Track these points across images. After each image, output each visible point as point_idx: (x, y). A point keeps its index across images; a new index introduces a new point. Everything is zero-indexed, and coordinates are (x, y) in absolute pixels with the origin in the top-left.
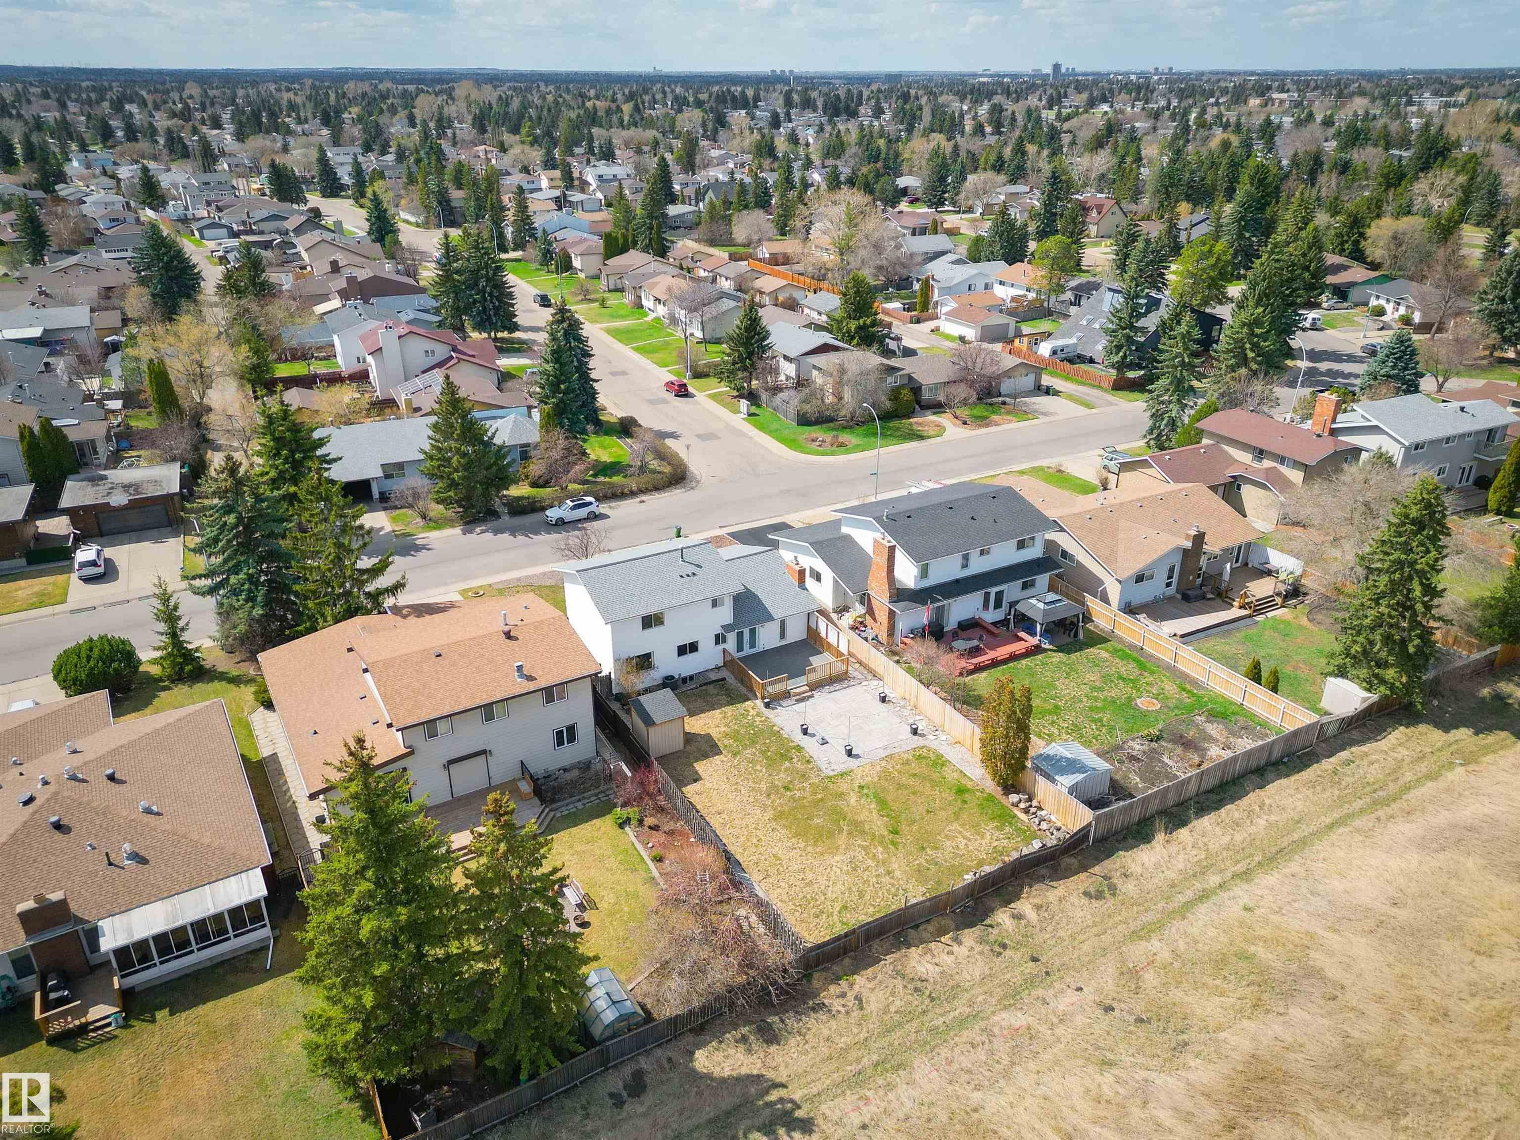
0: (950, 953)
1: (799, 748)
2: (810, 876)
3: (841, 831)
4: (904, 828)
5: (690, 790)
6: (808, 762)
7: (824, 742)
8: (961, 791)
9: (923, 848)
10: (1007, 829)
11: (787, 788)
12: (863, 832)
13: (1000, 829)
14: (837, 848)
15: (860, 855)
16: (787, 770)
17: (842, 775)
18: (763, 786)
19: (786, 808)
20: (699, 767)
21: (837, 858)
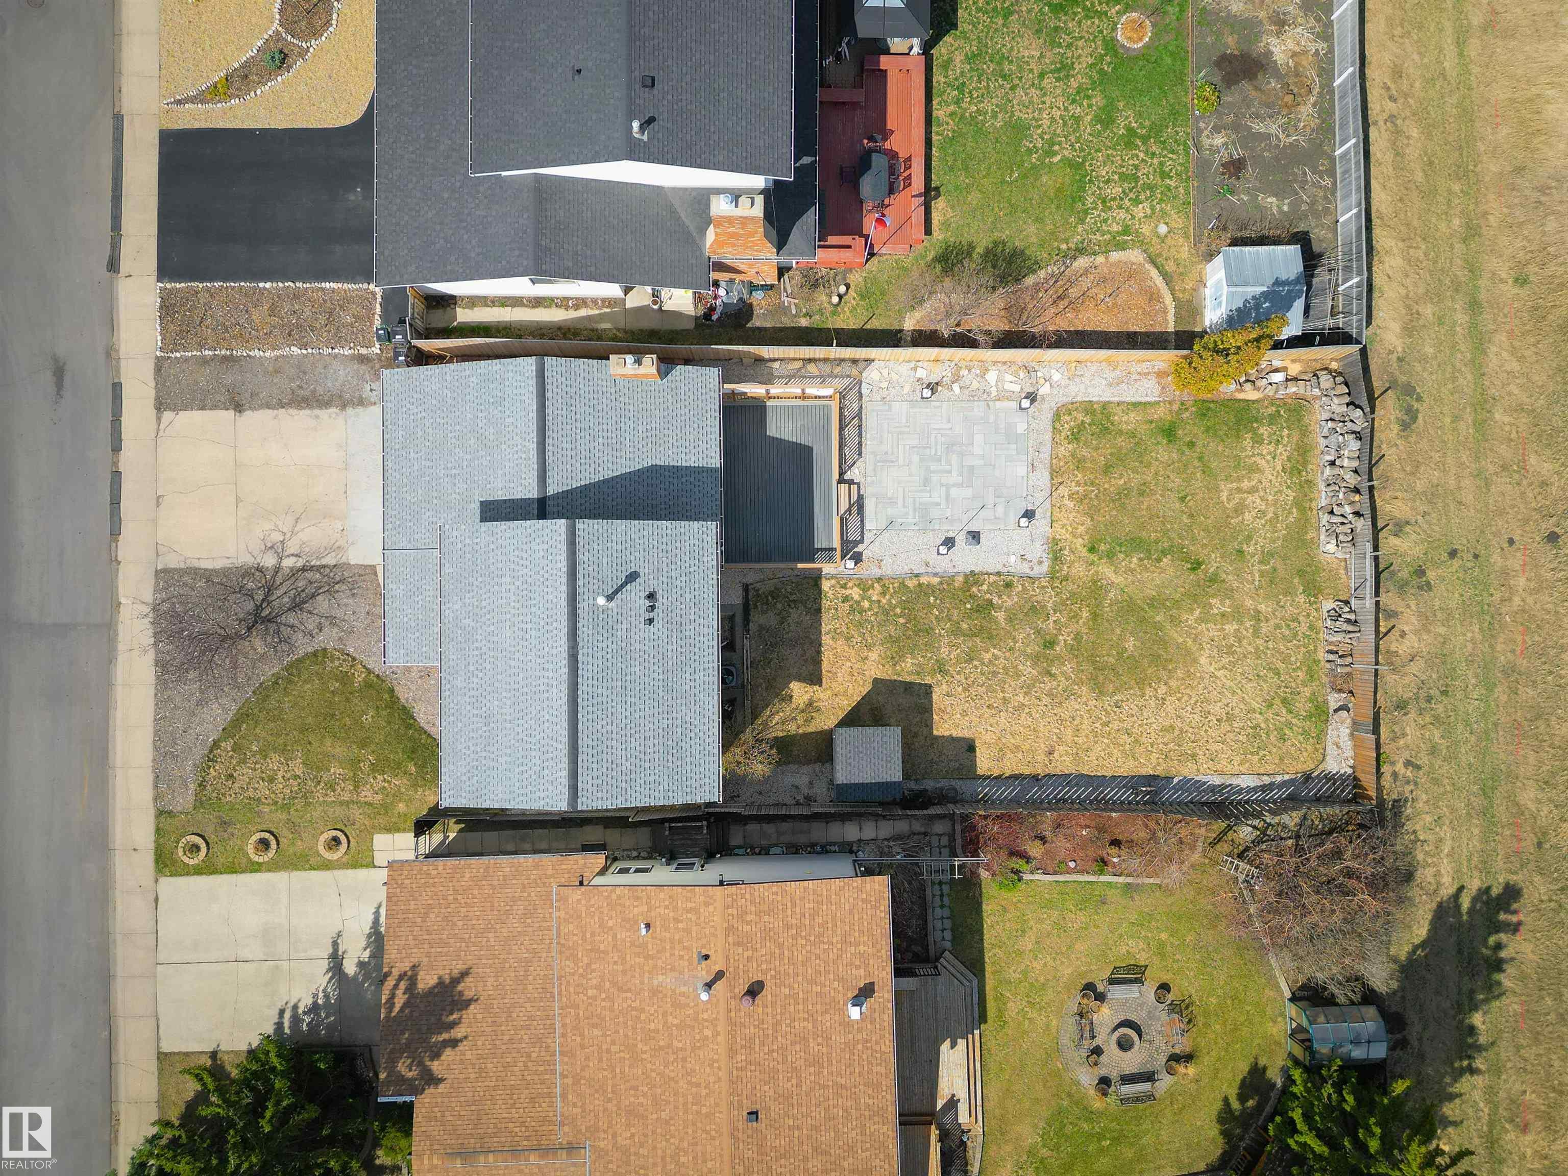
0: (1403, 634)
1: (973, 579)
2: (1217, 709)
3: (1158, 627)
4: (1196, 550)
5: (985, 763)
6: (1008, 585)
7: (975, 536)
8: (1169, 432)
9: (1240, 552)
10: (1264, 431)
11: (1050, 644)
12: (1177, 604)
13: (1258, 440)
14: (1188, 652)
15: (1210, 631)
16: (1009, 620)
17: (1056, 557)
18: (1028, 670)
19: (1087, 667)
20: (943, 727)
21: (1203, 660)
